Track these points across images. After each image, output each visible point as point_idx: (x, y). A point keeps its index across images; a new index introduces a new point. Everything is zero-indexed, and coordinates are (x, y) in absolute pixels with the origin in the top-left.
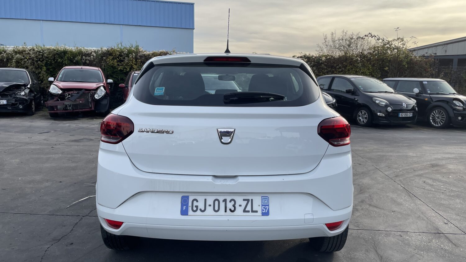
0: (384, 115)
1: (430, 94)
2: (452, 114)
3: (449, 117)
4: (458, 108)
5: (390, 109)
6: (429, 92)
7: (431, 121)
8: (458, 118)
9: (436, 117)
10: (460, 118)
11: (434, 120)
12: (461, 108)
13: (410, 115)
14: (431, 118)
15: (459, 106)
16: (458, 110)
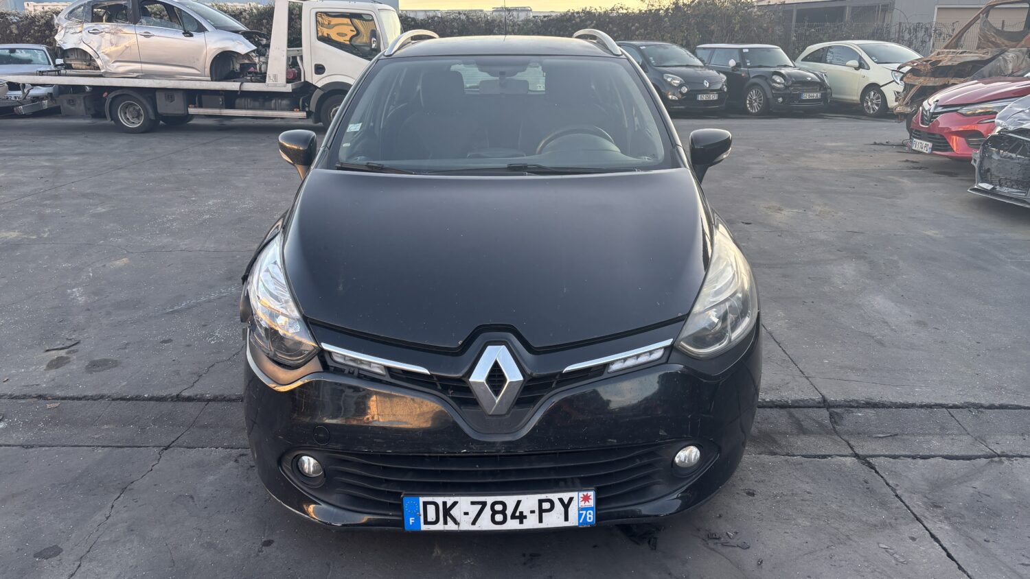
0: (677, 99)
1: (749, 67)
2: (770, 96)
3: (767, 100)
4: (778, 86)
5: (685, 90)
6: (748, 64)
7: (748, 106)
8: (777, 101)
9: (753, 101)
10: (780, 100)
11: (751, 104)
12: (782, 86)
13: (714, 97)
14: (748, 102)
15: (779, 83)
16: (778, 89)
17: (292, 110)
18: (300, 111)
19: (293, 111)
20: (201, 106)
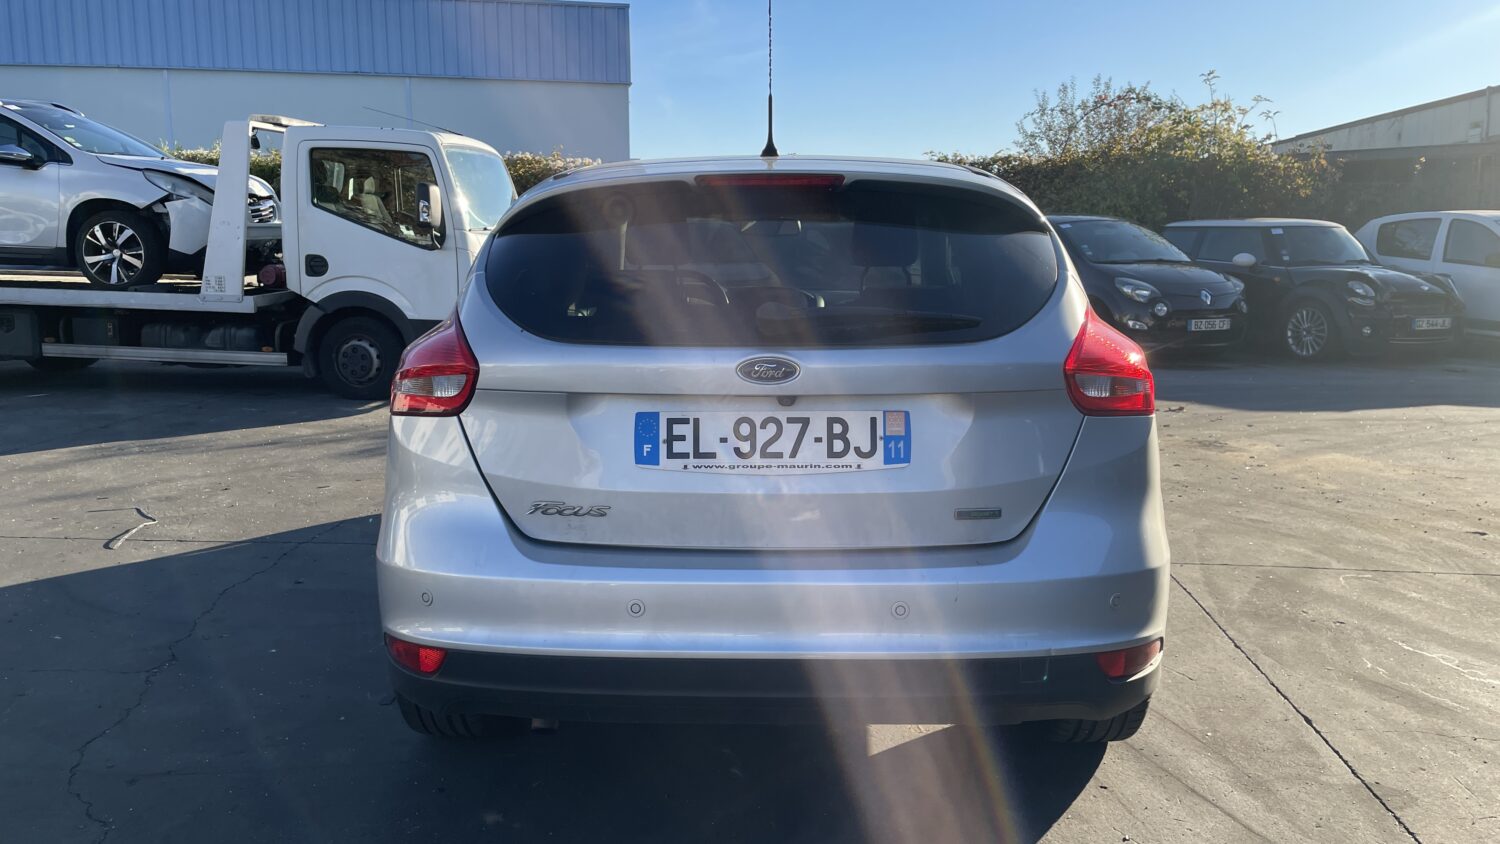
1: (1288, 264)
2: (1344, 322)
3: (1335, 330)
6: (1286, 258)
7: (1290, 340)
8: (1361, 331)
9: (1304, 332)
10: (1367, 331)
11: (1297, 338)
13: (1223, 324)
14: (1289, 334)
15: (1363, 297)
16: (1362, 309)
17: (257, 349)
18: (274, 351)
19: (261, 350)
20: (70, 340)
